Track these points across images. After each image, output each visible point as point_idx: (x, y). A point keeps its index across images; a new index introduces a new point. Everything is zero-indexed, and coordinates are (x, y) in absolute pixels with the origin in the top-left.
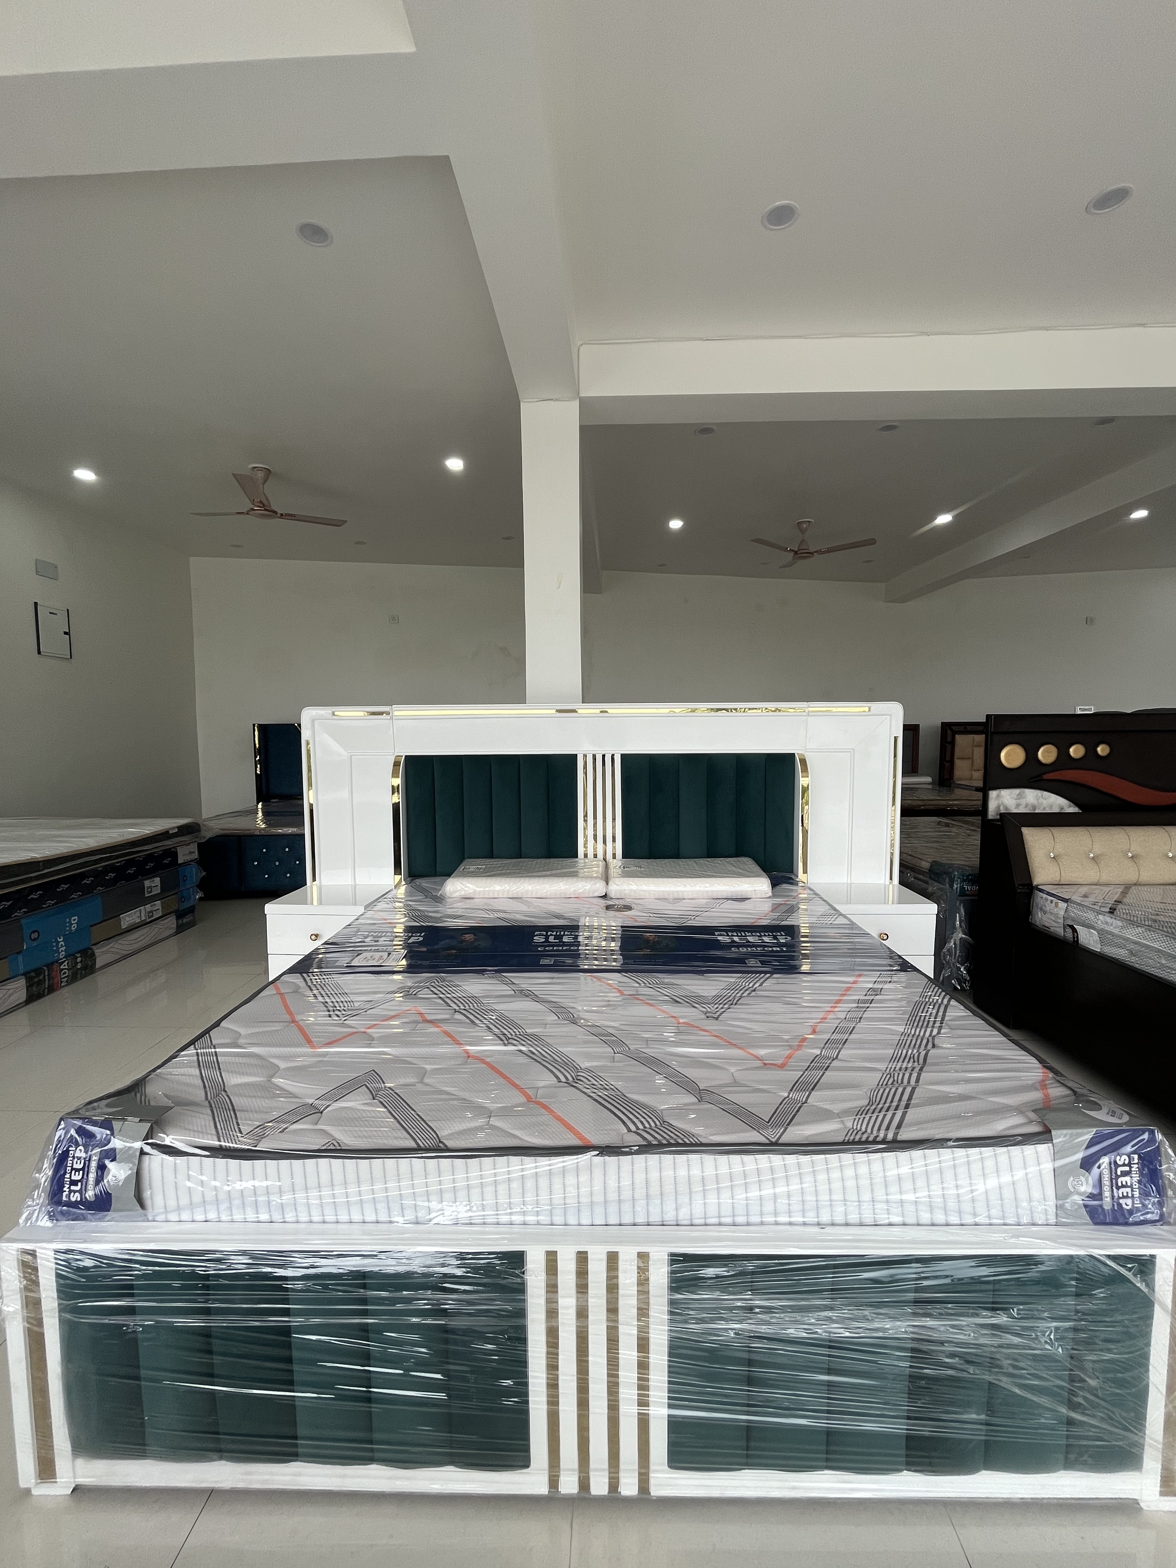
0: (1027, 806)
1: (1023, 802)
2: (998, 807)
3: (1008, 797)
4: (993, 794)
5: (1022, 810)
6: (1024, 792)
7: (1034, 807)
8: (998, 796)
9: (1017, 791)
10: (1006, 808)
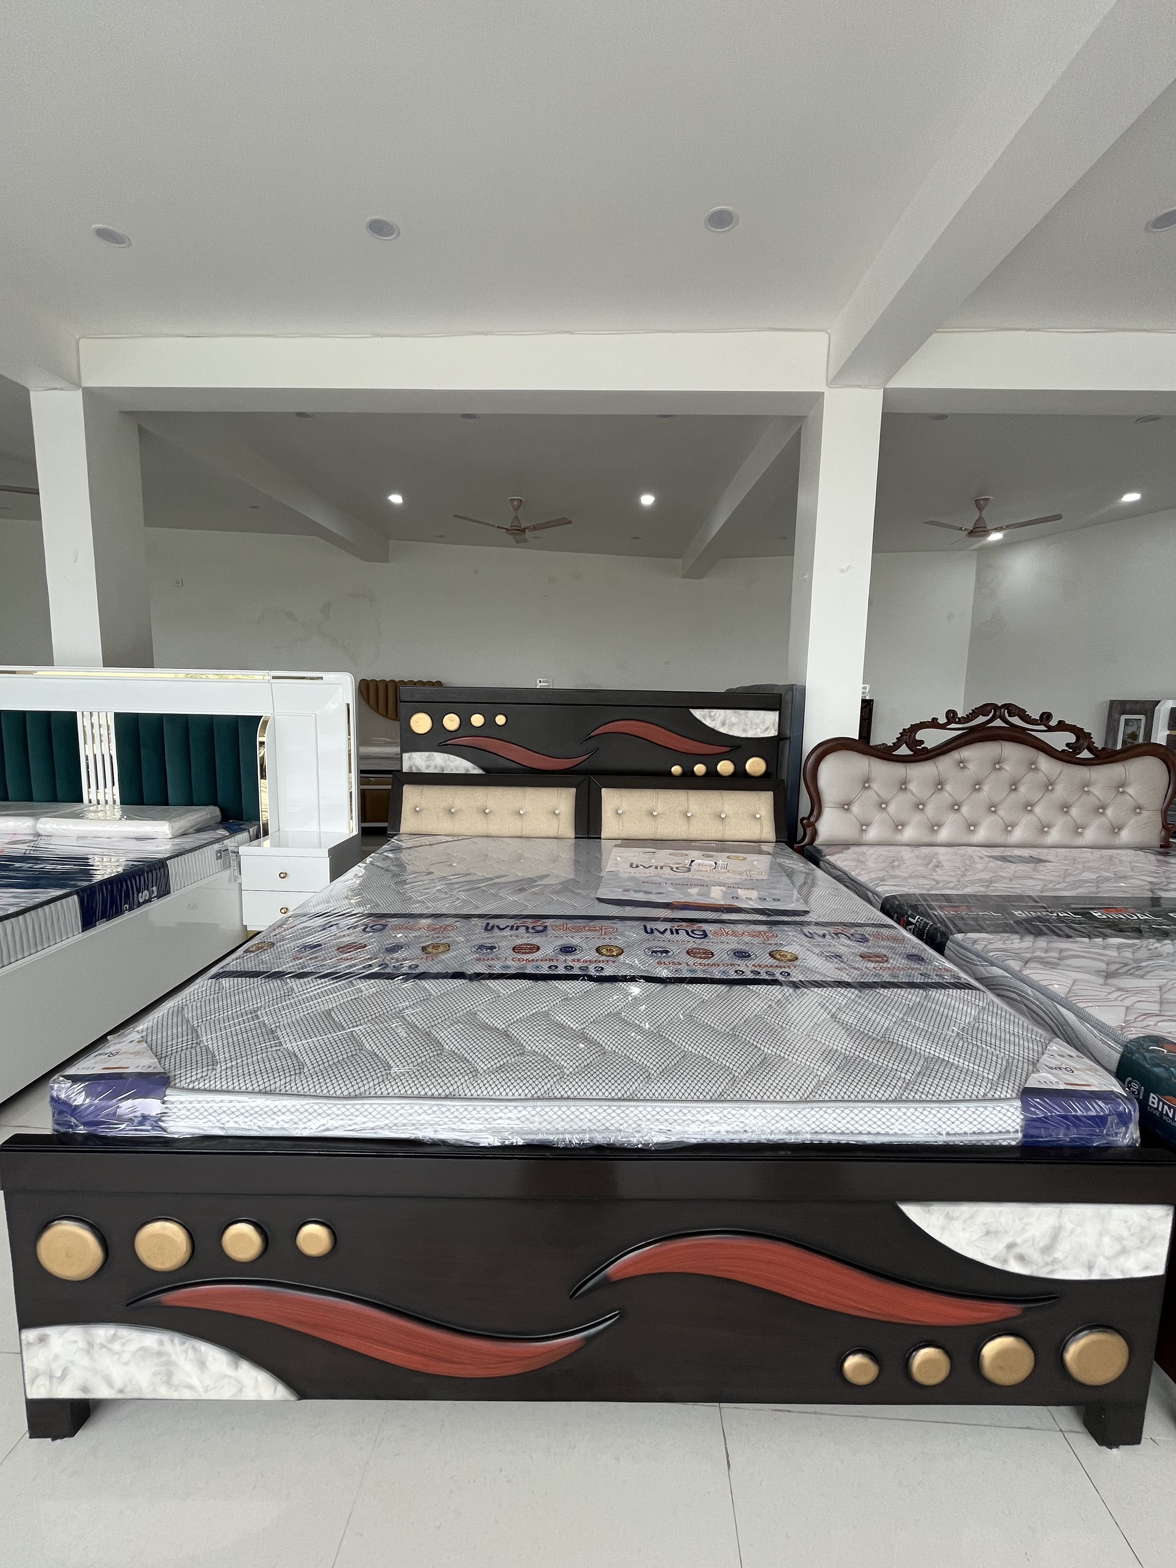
0: (436, 767)
1: (432, 764)
2: (411, 767)
3: (419, 760)
4: (406, 756)
5: (432, 770)
6: (432, 755)
7: (443, 769)
8: (410, 758)
9: (427, 754)
10: (417, 768)
